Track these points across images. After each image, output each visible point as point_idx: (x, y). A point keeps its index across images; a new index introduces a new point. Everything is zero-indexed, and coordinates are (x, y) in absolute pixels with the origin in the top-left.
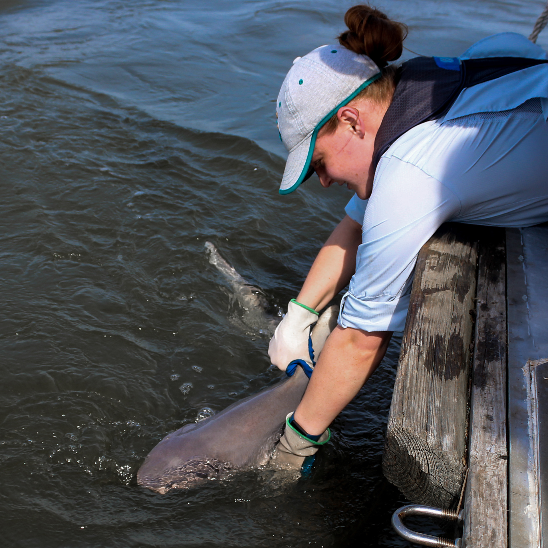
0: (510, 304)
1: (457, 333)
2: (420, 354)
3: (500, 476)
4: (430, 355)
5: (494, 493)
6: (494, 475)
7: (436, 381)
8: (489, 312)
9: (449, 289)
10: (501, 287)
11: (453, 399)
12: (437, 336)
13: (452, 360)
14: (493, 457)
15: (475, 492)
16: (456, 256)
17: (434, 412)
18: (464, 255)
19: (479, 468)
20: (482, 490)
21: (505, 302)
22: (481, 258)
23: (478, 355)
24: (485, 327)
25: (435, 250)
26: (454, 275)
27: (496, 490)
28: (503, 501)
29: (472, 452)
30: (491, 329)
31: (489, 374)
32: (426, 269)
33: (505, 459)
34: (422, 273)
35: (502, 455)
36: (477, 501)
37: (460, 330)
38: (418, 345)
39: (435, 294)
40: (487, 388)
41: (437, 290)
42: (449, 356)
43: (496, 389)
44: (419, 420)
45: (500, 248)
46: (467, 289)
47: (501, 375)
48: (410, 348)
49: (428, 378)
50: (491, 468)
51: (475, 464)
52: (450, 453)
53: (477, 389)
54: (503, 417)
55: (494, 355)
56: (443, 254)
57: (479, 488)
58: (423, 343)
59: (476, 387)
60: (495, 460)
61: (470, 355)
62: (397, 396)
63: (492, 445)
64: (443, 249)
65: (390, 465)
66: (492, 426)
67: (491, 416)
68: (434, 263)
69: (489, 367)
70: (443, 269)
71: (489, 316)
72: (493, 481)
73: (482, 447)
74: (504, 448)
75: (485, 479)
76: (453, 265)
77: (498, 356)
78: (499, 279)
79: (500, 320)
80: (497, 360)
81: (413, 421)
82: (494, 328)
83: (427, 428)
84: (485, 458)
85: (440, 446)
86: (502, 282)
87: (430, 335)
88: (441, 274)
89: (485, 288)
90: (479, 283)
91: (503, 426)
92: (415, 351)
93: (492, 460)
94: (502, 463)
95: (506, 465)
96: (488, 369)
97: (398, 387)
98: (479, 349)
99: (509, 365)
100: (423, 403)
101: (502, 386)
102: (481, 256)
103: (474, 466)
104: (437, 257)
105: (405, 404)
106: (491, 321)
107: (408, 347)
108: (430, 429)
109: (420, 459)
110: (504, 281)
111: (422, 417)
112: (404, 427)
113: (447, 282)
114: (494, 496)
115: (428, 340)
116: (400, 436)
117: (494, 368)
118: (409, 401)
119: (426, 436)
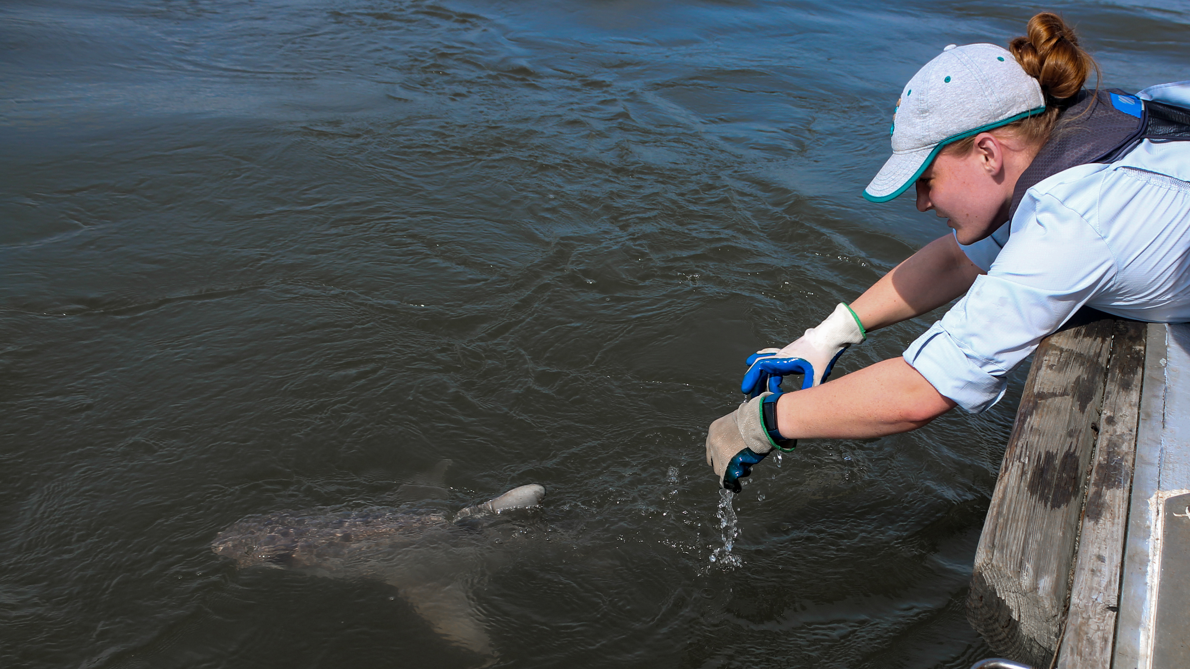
0: (1142, 419)
1: (1072, 451)
2: (1023, 473)
3: (1106, 632)
4: (1036, 475)
5: (1096, 652)
6: (1099, 630)
7: (1040, 508)
8: (1115, 427)
9: (1068, 395)
10: (1134, 396)
11: (1058, 532)
12: (1047, 453)
13: (1063, 484)
14: (1099, 607)
15: (1072, 649)
16: (1082, 354)
17: (1033, 546)
18: (1092, 353)
19: (1080, 620)
20: (1081, 647)
21: (1136, 416)
22: (1113, 358)
23: (1096, 480)
24: (1108, 445)
25: (1057, 345)
26: (1077, 378)
27: (1099, 648)
28: (1105, 662)
29: (1074, 599)
30: (1116, 448)
31: (1106, 505)
32: (1043, 368)
33: (1114, 611)
34: (1037, 372)
35: (1110, 606)
36: (1073, 660)
37: (1076, 447)
38: (1022, 462)
39: (1050, 400)
40: (1101, 521)
41: (1054, 395)
42: (1060, 478)
43: (1113, 524)
44: (1012, 555)
45: (1138, 348)
46: (1092, 396)
47: (1121, 506)
48: (1012, 465)
49: (1030, 505)
50: (1096, 620)
51: (1076, 614)
52: (1046, 598)
53: (1089, 522)
54: (1117, 559)
55: (1115, 481)
56: (1066, 351)
57: (1078, 644)
58: (1029, 460)
59: (1089, 519)
60: (1102, 612)
61: (1087, 478)
62: (989, 524)
63: (1100, 593)
64: (1067, 343)
65: (975, 608)
66: (1103, 569)
67: (1103, 556)
68: (1054, 361)
69: (1108, 495)
70: (1065, 369)
71: (1115, 431)
72: (1096, 637)
73: (1087, 595)
74: (1114, 597)
75: (1087, 633)
76: (1078, 364)
77: (1120, 482)
78: (1133, 386)
79: (1128, 437)
80: (1118, 487)
81: (1006, 555)
82: (1119, 447)
83: (1021, 565)
84: (1090, 608)
85: (1035, 588)
86: (1136, 390)
87: (1038, 451)
88: (1061, 375)
89: (1113, 397)
90: (1106, 390)
91: (1116, 570)
92: (1017, 470)
93: (1098, 611)
94: (1109, 616)
95: (1114, 618)
96: (1106, 498)
97: (992, 512)
98: (1097, 472)
99: (1132, 495)
100: (1021, 535)
101: (1121, 521)
102: (1114, 355)
103: (1075, 617)
104: (1059, 353)
105: (998, 534)
106: (1116, 439)
107: (1010, 463)
108: (1025, 567)
109: (1011, 602)
110: (1139, 389)
111: (1017, 552)
112: (994, 562)
113: (1067, 385)
114: (1095, 655)
115: (1035, 457)
116: (988, 573)
117: (1114, 496)
118: (1004, 531)
119: (1018, 574)
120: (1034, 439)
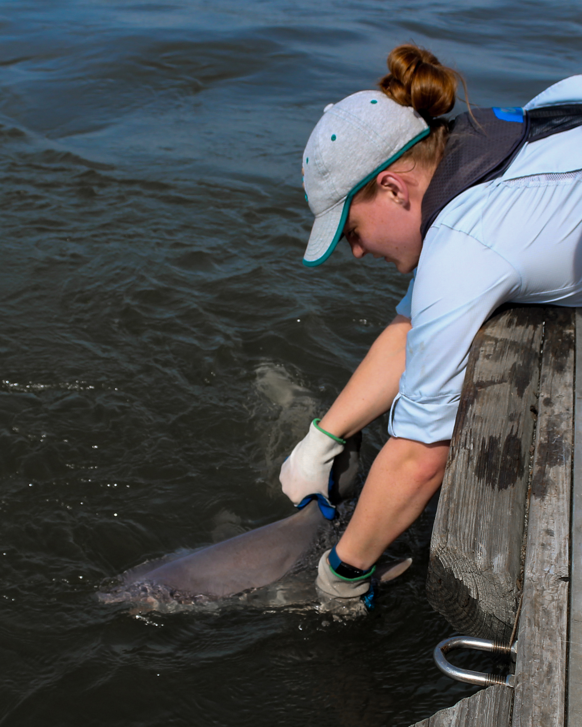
0: (578, 398)
1: (514, 434)
2: (470, 459)
3: (560, 601)
4: (482, 460)
5: (552, 622)
6: (553, 600)
7: (488, 491)
8: (553, 408)
9: (506, 382)
10: (568, 377)
11: (506, 512)
12: (491, 438)
13: (508, 466)
14: (552, 579)
15: (529, 621)
16: (517, 342)
17: (484, 527)
18: (525, 340)
19: (535, 592)
20: (538, 618)
21: (572, 396)
22: (545, 344)
23: (538, 459)
24: (547, 426)
25: (492, 335)
26: (513, 365)
27: (555, 617)
28: (562, 630)
29: (528, 574)
30: (555, 428)
31: (550, 482)
32: (481, 359)
33: (566, 581)
34: (475, 363)
35: (562, 576)
36: (531, 630)
37: (518, 430)
38: (467, 449)
39: (489, 388)
40: (547, 498)
41: (492, 383)
42: (505, 461)
43: (558, 499)
44: (466, 537)
45: (568, 331)
46: (528, 380)
47: (565, 481)
48: (459, 452)
49: (478, 488)
50: (550, 591)
51: (530, 587)
52: (501, 575)
53: (536, 499)
54: (565, 531)
55: (557, 459)
56: (501, 340)
57: (535, 615)
58: (474, 447)
59: (536, 496)
60: (555, 583)
61: (530, 459)
62: (441, 510)
63: (552, 565)
64: (501, 333)
65: (435, 591)
66: (552, 543)
67: (551, 531)
68: (490, 351)
69: (551, 472)
70: (501, 357)
71: (553, 412)
72: (552, 607)
73: (539, 568)
74: (565, 568)
75: (542, 605)
76: (513, 352)
77: (562, 459)
78: (566, 367)
79: (566, 416)
80: (560, 464)
81: (460, 538)
82: (558, 426)
83: (474, 546)
84: (543, 580)
85: (490, 567)
86: (570, 372)
87: (482, 436)
88: (498, 363)
89: (549, 380)
90: (542, 374)
91: (565, 542)
92: (464, 456)
93: (551, 582)
94: (562, 586)
95: (566, 588)
96: (550, 475)
97: (443, 499)
98: (539, 452)
99: (574, 470)
100: (472, 518)
101: (566, 495)
102: (546, 341)
103: (529, 590)
104: (494, 343)
105: (450, 519)
106: (555, 419)
107: (456, 451)
108: (479, 548)
109: (468, 583)
110: (572, 370)
111: (470, 534)
112: (449, 545)
113: (504, 372)
114: (552, 624)
115: (479, 443)
116: (444, 556)
117: (557, 473)
118: (455, 515)
119: (473, 554)
120: (477, 426)
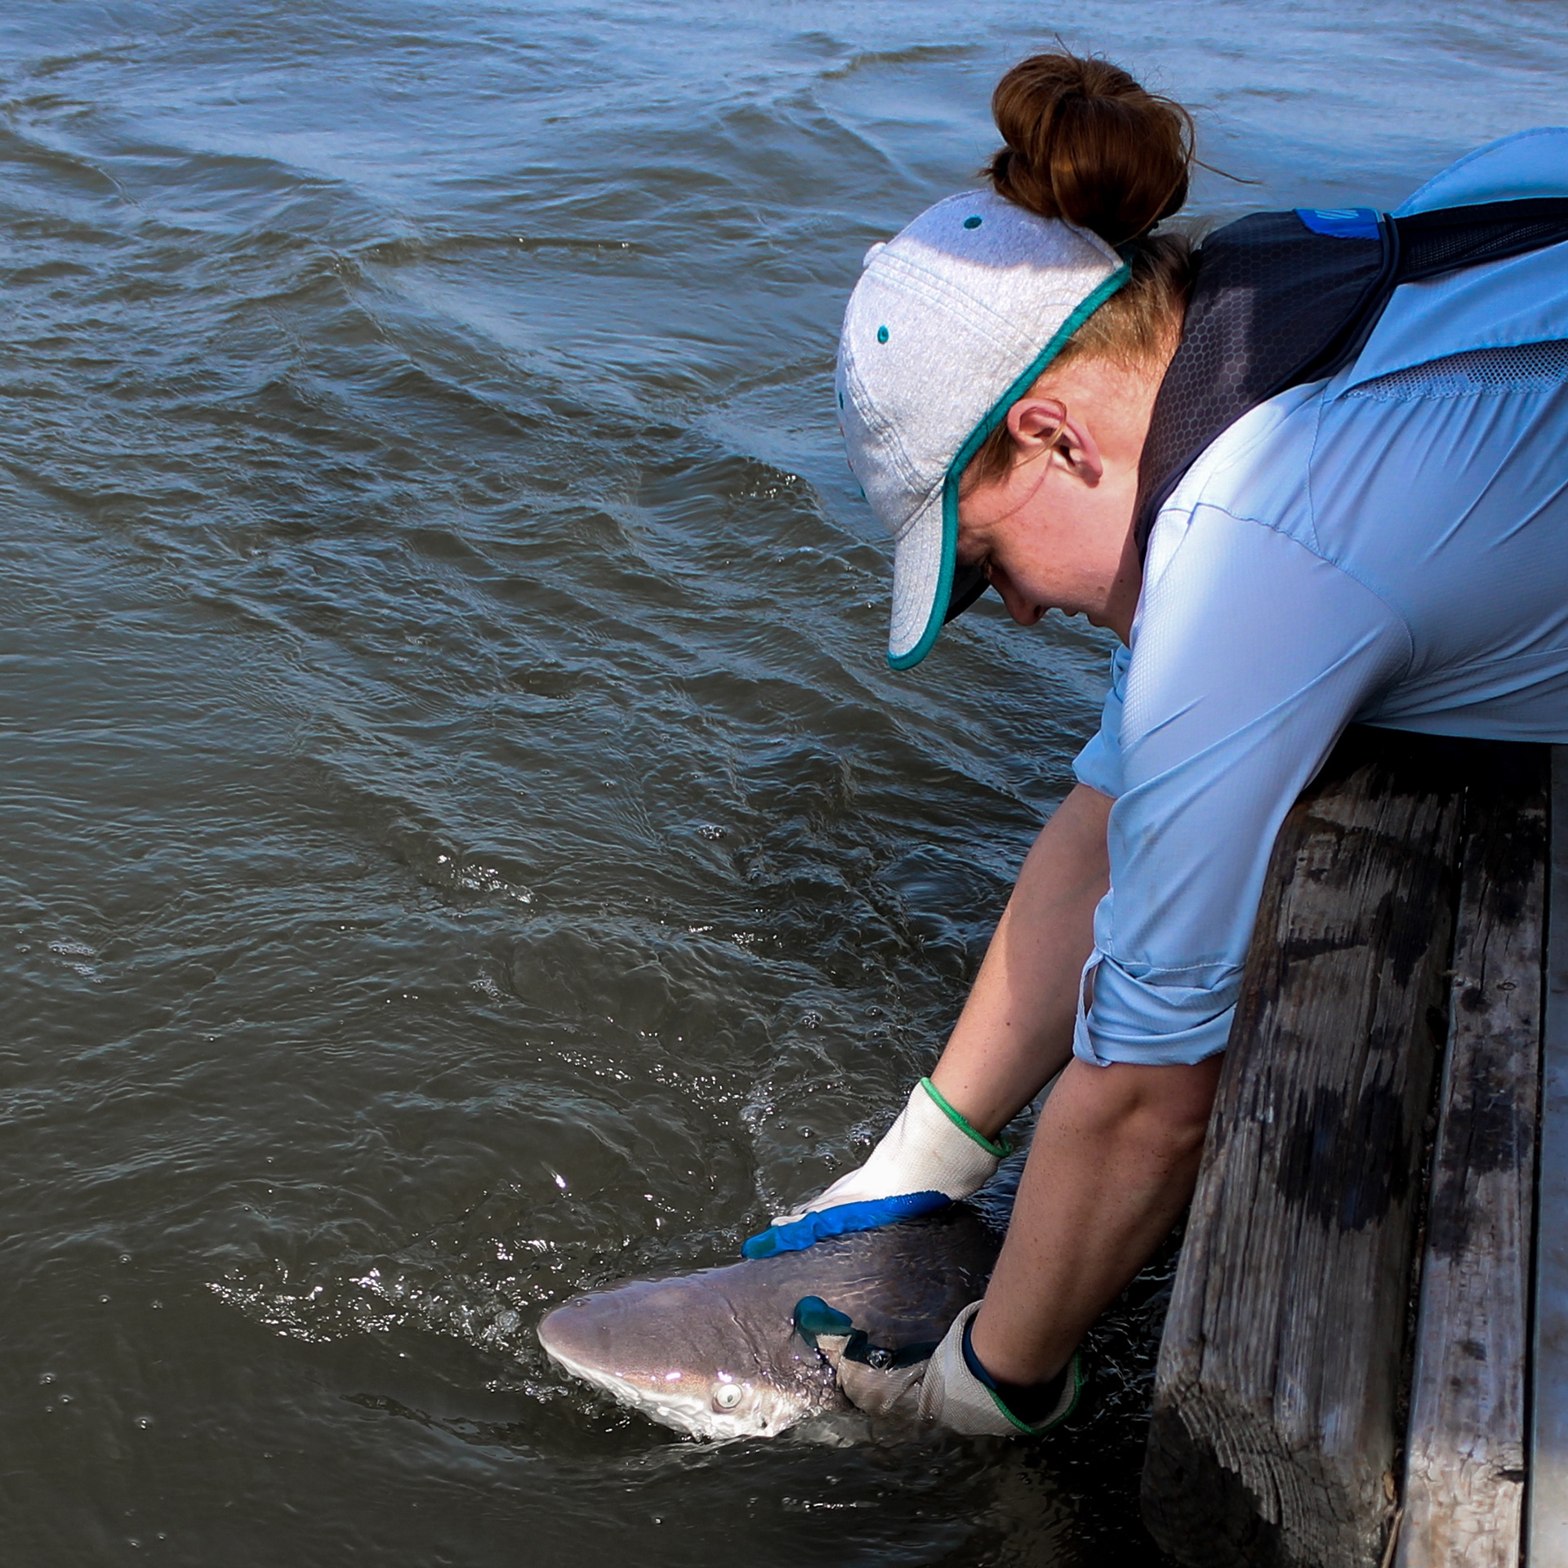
0: (1554, 991)
2: (1263, 1147)
3: (1499, 1535)
4: (1296, 1151)
6: (1481, 1531)
7: (1312, 1237)
8: (1487, 1016)
9: (1364, 943)
10: (1529, 936)
11: (1361, 1292)
12: (1321, 1092)
13: (1366, 1168)
14: (1479, 1474)
16: (1393, 838)
17: (1299, 1330)
18: (1417, 833)
19: (1432, 1509)
21: (1538, 984)
22: (1469, 844)
23: (1446, 1154)
24: (1472, 1063)
25: (1329, 818)
26: (1383, 899)
29: (1415, 1459)
30: (1493, 1069)
31: (1478, 1213)
32: (1298, 879)
33: (1516, 1481)
34: (1282, 891)
35: (1506, 1468)
37: (1393, 1072)
38: (1259, 1121)
39: (1318, 960)
40: (1469, 1256)
41: (1327, 945)
42: (1357, 1155)
43: (1498, 1260)
44: (1251, 1357)
45: (1531, 813)
46: (1423, 941)
47: (1516, 1213)
48: (1235, 1129)
49: (1287, 1227)
50: (1473, 1508)
51: (1422, 1495)
52: (1344, 1462)
53: (1438, 1258)
54: (1515, 1346)
55: (1497, 1152)
56: (1353, 832)
58: (1276, 1115)
59: (1438, 1252)
60: (1486, 1485)
61: (1424, 1150)
62: (1187, 1283)
63: (1479, 1437)
64: (1353, 814)
65: (1164, 1499)
66: (1481, 1377)
67: (1477, 1344)
68: (1322, 860)
69: (1481, 1189)
70: (1351, 877)
71: (1488, 1026)
72: (1477, 1550)
73: (1446, 1445)
74: (1515, 1446)
75: (1452, 1543)
76: (1383, 865)
77: (1508, 1154)
78: (1523, 909)
79: (1521, 1040)
80: (1505, 1167)
81: (1235, 1360)
82: (1501, 1065)
83: (1274, 1382)
84: (1455, 1478)
85: (1313, 1439)
86: (1533, 920)
87: (1298, 1087)
88: (1344, 894)
89: (1477, 940)
90: (1460, 924)
91: (1515, 1377)
92: (1249, 1139)
93: (1477, 1483)
94: (1505, 1495)
95: (1518, 1499)
96: (1477, 1196)
97: (1192, 1253)
98: (1450, 1133)
99: (1542, 1183)
100: (1268, 1305)
101: (1517, 1250)
102: (1471, 837)
103: (1419, 1503)
104: (1334, 839)
105: (1210, 1306)
106: (1491, 1045)
107: (1228, 1126)
108: (1285, 1386)
109: (1255, 1480)
110: (1539, 916)
111: (1262, 1350)
112: (1205, 1379)
113: (1359, 918)
115: (1291, 1105)
116: (1191, 1408)
117: (1496, 1192)
118: (1224, 1299)
119: (1270, 1404)
120: (1286, 1060)
